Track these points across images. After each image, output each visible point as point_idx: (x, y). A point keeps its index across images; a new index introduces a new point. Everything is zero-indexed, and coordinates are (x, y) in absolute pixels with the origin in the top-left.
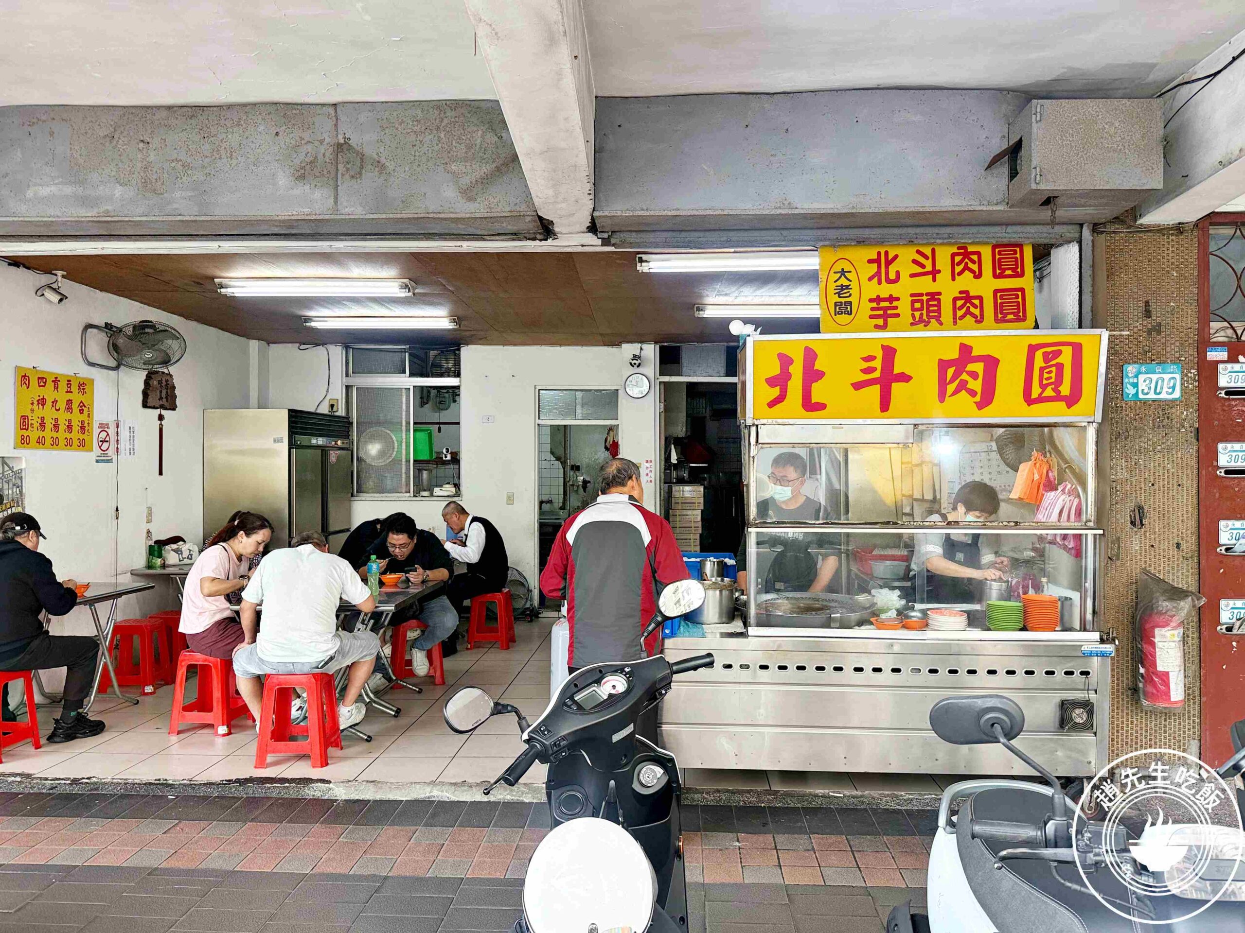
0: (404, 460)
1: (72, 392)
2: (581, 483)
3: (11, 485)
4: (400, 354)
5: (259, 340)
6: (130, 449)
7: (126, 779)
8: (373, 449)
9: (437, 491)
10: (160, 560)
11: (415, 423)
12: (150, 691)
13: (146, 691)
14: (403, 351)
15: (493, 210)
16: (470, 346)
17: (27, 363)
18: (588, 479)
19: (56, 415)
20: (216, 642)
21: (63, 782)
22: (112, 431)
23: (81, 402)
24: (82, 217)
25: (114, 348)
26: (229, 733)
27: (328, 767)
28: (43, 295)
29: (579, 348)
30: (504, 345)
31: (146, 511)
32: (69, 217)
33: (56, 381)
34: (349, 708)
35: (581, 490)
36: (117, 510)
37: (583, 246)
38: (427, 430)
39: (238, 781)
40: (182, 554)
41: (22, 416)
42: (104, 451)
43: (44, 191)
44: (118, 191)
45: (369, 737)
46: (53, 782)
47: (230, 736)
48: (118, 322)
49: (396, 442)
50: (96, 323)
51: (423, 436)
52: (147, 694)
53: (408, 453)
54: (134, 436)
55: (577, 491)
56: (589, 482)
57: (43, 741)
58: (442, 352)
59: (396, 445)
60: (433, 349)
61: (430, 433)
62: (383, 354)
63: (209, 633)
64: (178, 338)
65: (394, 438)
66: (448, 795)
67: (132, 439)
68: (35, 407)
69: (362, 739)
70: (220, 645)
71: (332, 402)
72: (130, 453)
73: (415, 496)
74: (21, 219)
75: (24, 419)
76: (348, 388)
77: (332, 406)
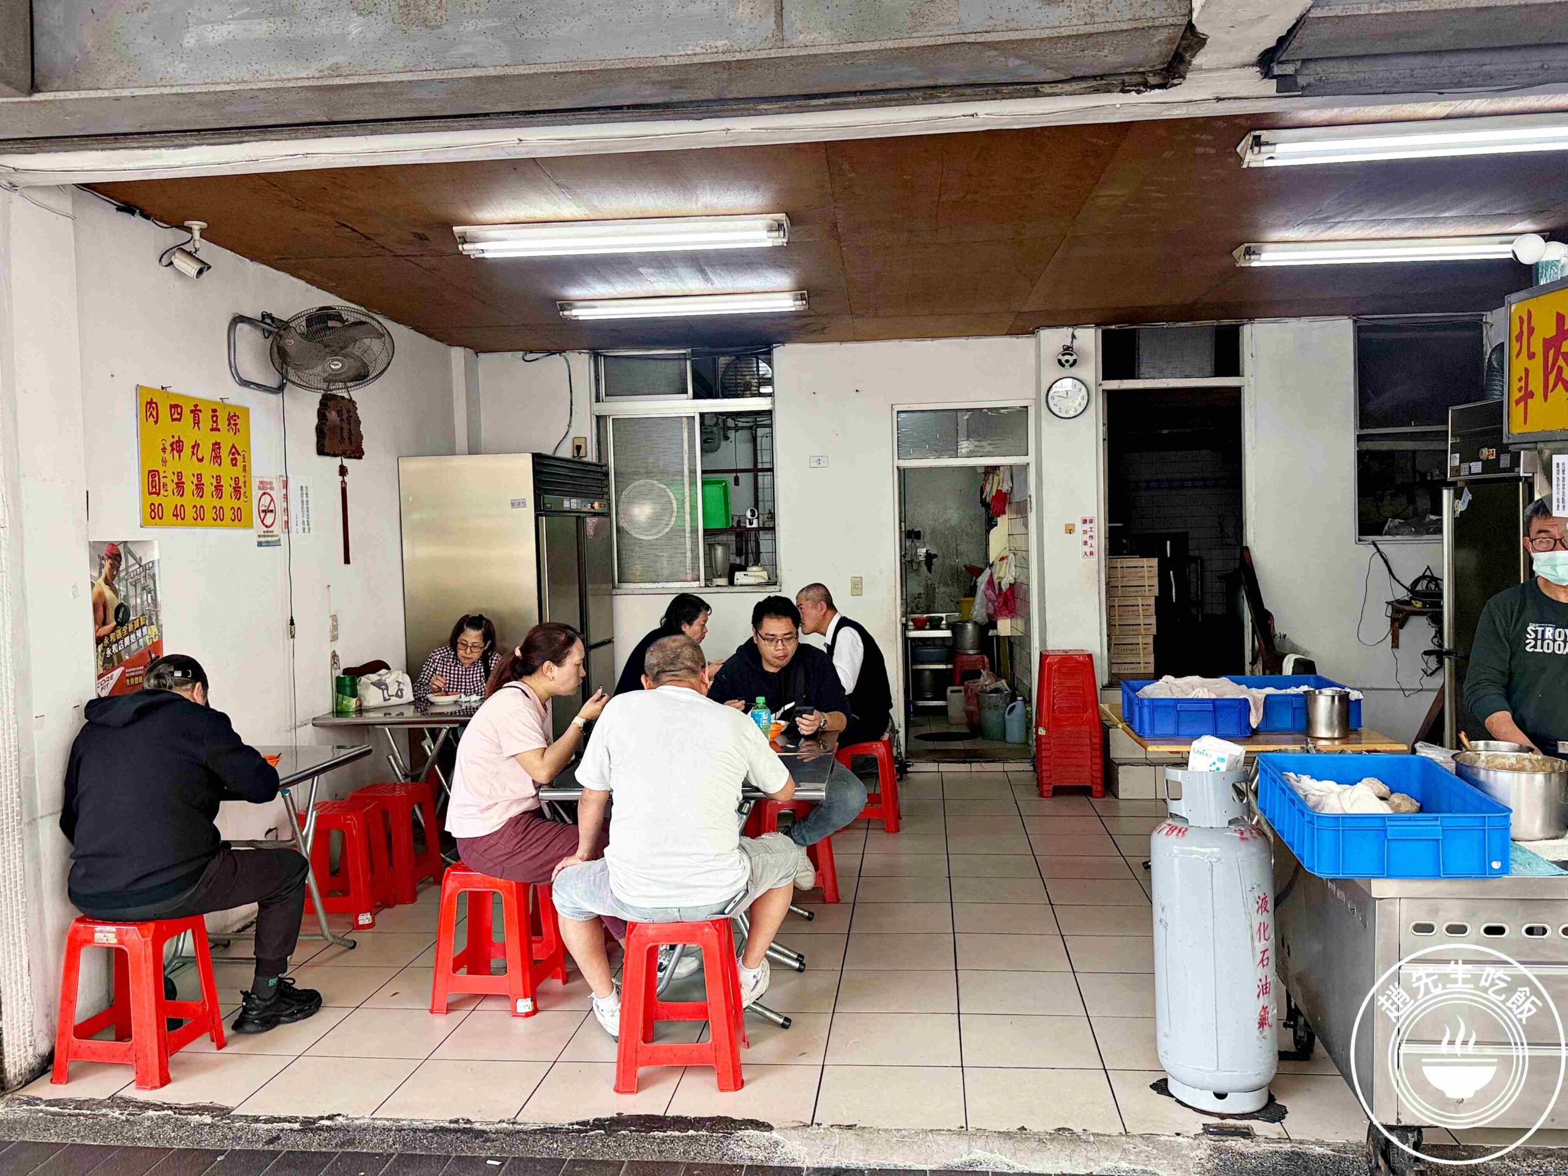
0: (688, 529)
1: (218, 430)
2: (922, 558)
3: (139, 590)
4: (676, 362)
5: (465, 347)
6: (303, 522)
7: (398, 1120)
8: (641, 512)
9: (739, 577)
10: (354, 700)
11: (703, 472)
12: (367, 922)
13: (361, 923)
14: (683, 358)
15: (1097, 19)
16: (788, 346)
17: (154, 383)
18: (933, 551)
19: (198, 468)
20: (512, 855)
21: (287, 1125)
22: (277, 493)
23: (233, 446)
24: (289, 80)
25: (280, 358)
26: (535, 1011)
27: (746, 1088)
28: (171, 263)
29: (963, 340)
30: (841, 341)
31: (330, 621)
32: (266, 81)
33: (195, 411)
34: (754, 972)
35: (924, 568)
36: (292, 623)
37: (1218, 99)
38: (720, 482)
39: (598, 1124)
40: (387, 690)
41: (150, 472)
42: (267, 527)
43: (218, 34)
44: (355, 26)
45: (786, 1019)
46: (269, 1126)
47: (538, 1015)
48: (283, 313)
49: (674, 502)
50: (248, 314)
51: (716, 491)
52: (364, 927)
53: (694, 519)
54: (307, 501)
55: (917, 570)
56: (935, 556)
57: (227, 1031)
58: (738, 358)
59: (675, 506)
60: (724, 354)
61: (726, 485)
62: (651, 365)
63: (500, 838)
64: (383, 335)
65: (672, 497)
66: (1007, 1160)
67: (305, 504)
68: (168, 456)
69: (775, 1023)
70: (520, 859)
71: (577, 443)
72: (304, 529)
73: (706, 586)
74: (174, 90)
75: (153, 476)
76: (600, 419)
77: (579, 448)
